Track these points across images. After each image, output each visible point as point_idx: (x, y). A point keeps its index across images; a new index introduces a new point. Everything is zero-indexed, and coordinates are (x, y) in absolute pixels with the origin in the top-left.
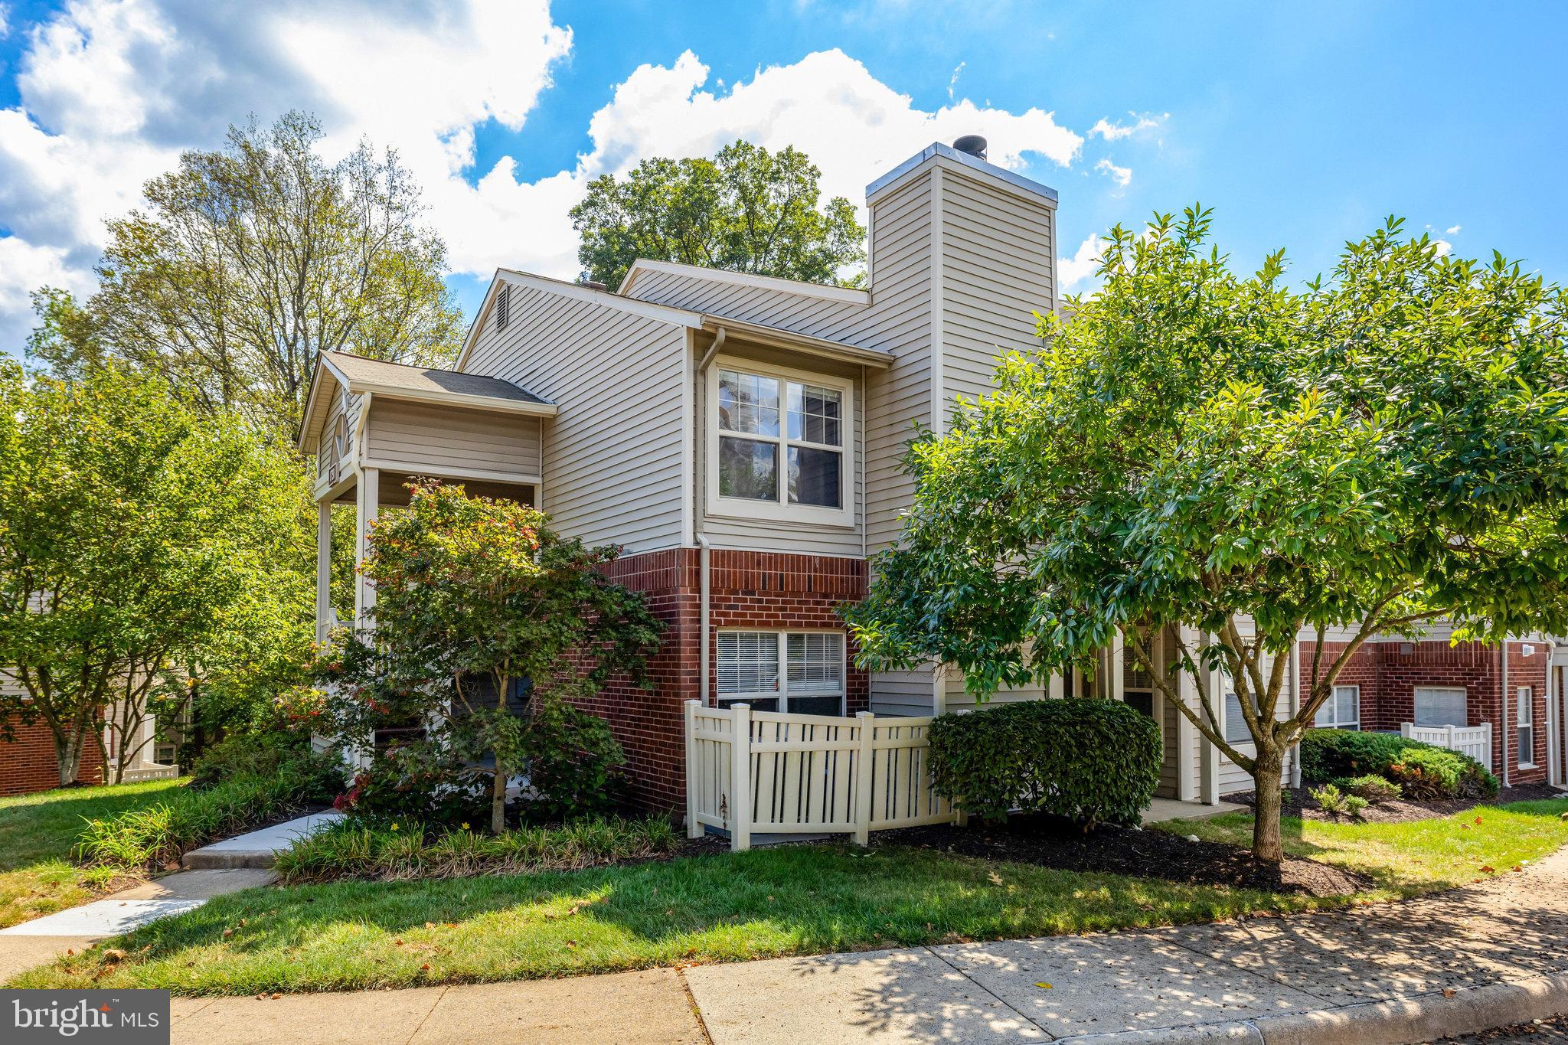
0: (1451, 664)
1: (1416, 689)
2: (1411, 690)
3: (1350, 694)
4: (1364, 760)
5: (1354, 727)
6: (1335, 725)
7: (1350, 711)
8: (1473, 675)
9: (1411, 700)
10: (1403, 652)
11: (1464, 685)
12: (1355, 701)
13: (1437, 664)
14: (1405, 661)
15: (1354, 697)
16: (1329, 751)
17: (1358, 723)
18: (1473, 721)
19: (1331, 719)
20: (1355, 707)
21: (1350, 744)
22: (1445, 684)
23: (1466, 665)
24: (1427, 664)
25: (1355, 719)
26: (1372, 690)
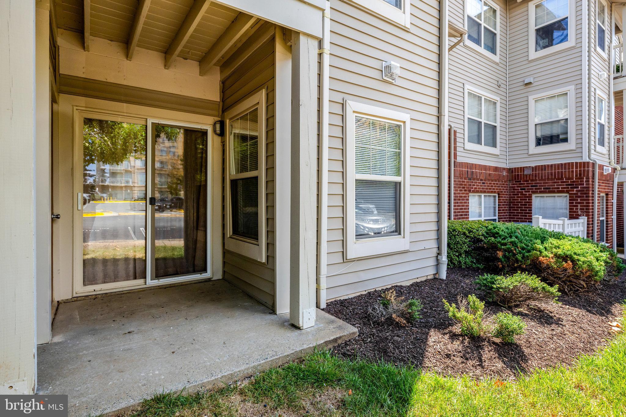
0: (558, 179)
1: (534, 196)
2: (530, 197)
3: (492, 199)
4: (509, 251)
5: (494, 220)
6: (483, 219)
7: (492, 211)
8: (573, 185)
9: (530, 203)
10: (526, 173)
11: (567, 192)
12: (495, 204)
13: (548, 179)
14: (526, 178)
15: (495, 202)
16: (476, 240)
17: (497, 218)
18: (573, 216)
19: (480, 216)
20: (495, 208)
21: (495, 235)
22: (553, 192)
23: (569, 179)
24: (542, 179)
25: (495, 216)
26: (505, 197)
